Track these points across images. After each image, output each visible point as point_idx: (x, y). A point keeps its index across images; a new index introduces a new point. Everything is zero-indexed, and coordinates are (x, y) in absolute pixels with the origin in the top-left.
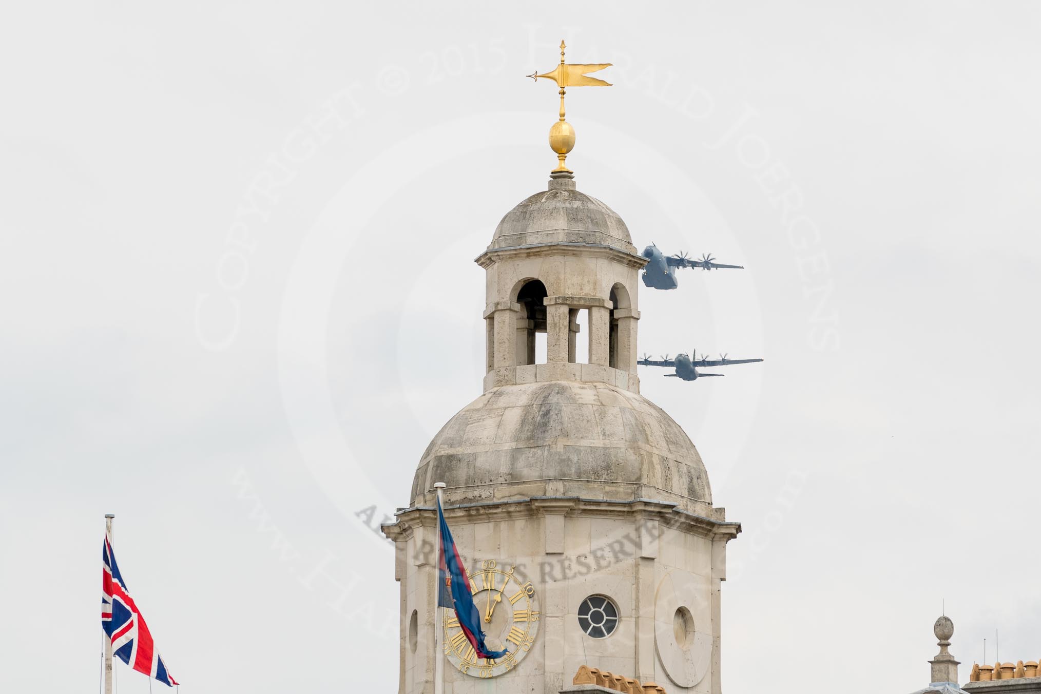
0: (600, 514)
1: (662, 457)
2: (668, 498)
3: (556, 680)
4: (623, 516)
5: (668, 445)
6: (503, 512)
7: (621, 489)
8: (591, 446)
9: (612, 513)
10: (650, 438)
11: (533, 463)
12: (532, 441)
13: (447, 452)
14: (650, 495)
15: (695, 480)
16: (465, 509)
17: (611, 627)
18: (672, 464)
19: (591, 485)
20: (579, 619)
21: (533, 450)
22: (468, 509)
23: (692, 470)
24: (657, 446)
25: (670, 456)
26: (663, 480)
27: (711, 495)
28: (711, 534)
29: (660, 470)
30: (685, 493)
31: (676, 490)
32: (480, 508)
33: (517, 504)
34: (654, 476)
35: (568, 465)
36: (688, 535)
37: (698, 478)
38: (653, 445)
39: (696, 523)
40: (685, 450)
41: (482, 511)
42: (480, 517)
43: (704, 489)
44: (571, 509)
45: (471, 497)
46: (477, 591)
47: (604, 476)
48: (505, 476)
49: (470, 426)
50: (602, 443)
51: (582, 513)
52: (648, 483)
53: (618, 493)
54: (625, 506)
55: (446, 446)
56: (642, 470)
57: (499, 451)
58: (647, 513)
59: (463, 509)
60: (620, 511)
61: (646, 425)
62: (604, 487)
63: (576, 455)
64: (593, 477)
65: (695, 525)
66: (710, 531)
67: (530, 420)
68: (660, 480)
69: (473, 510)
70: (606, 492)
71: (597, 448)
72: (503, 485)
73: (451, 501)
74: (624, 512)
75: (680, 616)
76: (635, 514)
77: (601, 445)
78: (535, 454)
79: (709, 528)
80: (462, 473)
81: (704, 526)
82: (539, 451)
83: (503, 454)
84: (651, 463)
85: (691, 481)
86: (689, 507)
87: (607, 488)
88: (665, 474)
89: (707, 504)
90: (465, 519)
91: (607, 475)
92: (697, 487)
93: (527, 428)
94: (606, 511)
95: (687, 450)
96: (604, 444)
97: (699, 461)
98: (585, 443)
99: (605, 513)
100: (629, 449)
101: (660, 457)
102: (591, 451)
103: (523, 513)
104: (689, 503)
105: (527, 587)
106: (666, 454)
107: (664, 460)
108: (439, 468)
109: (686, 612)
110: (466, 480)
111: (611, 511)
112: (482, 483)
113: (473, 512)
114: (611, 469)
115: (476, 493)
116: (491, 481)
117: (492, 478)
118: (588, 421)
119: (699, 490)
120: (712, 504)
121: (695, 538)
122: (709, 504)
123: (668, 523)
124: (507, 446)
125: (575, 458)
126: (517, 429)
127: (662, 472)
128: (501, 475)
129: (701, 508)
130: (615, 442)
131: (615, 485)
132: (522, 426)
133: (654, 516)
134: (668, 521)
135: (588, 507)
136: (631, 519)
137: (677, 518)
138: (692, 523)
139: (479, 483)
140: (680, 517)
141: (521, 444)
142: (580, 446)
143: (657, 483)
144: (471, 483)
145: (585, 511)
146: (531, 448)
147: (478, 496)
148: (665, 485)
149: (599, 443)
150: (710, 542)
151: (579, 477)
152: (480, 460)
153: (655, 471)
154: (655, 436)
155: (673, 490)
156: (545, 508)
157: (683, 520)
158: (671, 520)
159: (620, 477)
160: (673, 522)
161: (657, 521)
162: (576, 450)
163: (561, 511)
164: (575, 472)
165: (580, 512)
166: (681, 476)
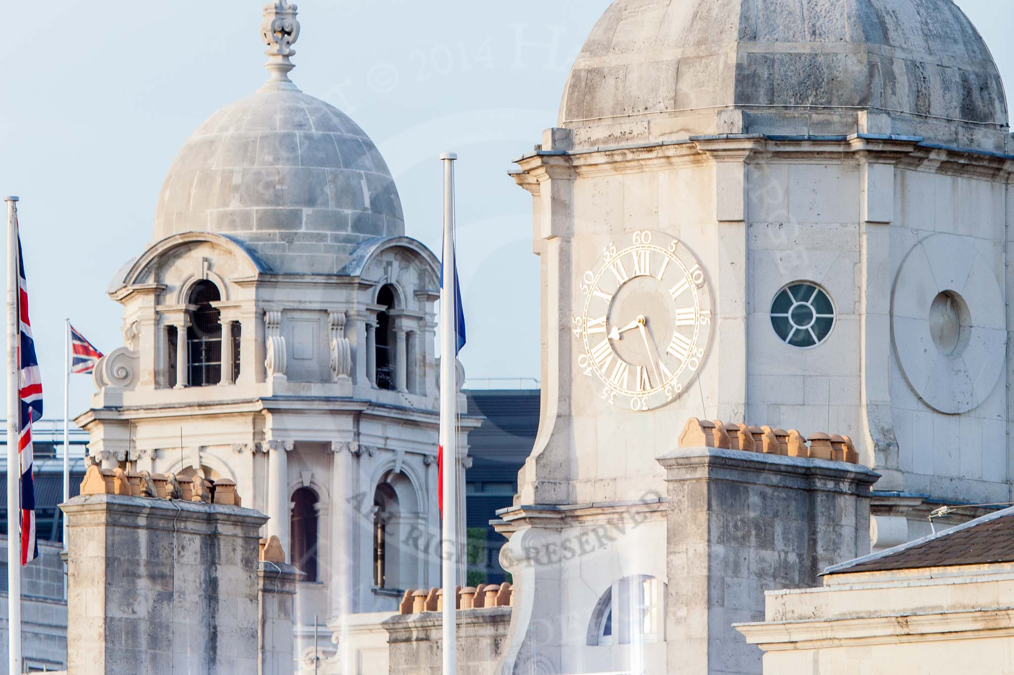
0: (803, 158)
1: (913, 63)
2: (919, 125)
4: (838, 158)
5: (927, 41)
6: (657, 158)
7: (836, 118)
8: (791, 52)
9: (822, 156)
10: (892, 34)
11: (703, 82)
12: (703, 47)
13: (588, 63)
14: (880, 125)
15: (976, 93)
16: (607, 153)
18: (931, 72)
19: (790, 112)
20: (772, 318)
21: (703, 61)
23: (972, 77)
24: (905, 46)
25: (928, 59)
26: (913, 99)
27: (1006, 112)
28: (1001, 173)
29: (906, 84)
30: (956, 114)
31: (937, 109)
32: (626, 151)
33: (677, 146)
34: (894, 93)
35: (753, 84)
36: (960, 179)
37: (981, 89)
38: (897, 44)
39: (970, 160)
40: (962, 46)
41: (630, 156)
42: (629, 164)
43: (992, 104)
44: (755, 153)
45: (619, 135)
46: (626, 279)
47: (810, 99)
48: (666, 102)
49: (624, 22)
50: (808, 47)
51: (772, 157)
52: (881, 106)
53: (829, 123)
54: (840, 145)
55: (588, 54)
56: (872, 86)
57: (658, 63)
58: (873, 154)
59: (603, 153)
60: (832, 153)
61: (888, 13)
62: (810, 116)
63: (766, 68)
64: (792, 100)
65: (968, 164)
66: (999, 170)
67: (705, 14)
68: (905, 99)
69: (618, 154)
70: (813, 123)
71: (799, 56)
72: (664, 114)
73: (592, 140)
74: (840, 153)
76: (857, 156)
77: (807, 51)
78: (707, 67)
79: (995, 165)
80: (606, 96)
81: (985, 163)
82: (712, 63)
83: (664, 67)
84: (891, 77)
85: (968, 93)
86: (960, 137)
87: (815, 117)
88: (915, 89)
89: (998, 127)
90: (608, 167)
91: (815, 96)
92: (979, 103)
93: (698, 26)
94: (812, 152)
95: (965, 45)
96: (812, 48)
97: (987, 60)
98: (781, 48)
99: (810, 155)
100: (851, 55)
101: (909, 63)
102: (791, 60)
103: (687, 158)
104: (960, 129)
105: (693, 272)
106: (920, 55)
107: (914, 66)
108: (577, 89)
109: (956, 298)
110: (614, 108)
111: (818, 153)
112: (633, 112)
113: (618, 158)
114: (821, 88)
115: (626, 128)
116: (646, 109)
117: (649, 105)
118: (790, 13)
119: (984, 106)
120: (1007, 125)
121: (974, 182)
122: (1002, 126)
123: (918, 165)
124: (671, 55)
125: (764, 73)
126: (684, 29)
127: (910, 86)
128: (660, 99)
129: (985, 136)
130: (830, 45)
131: (828, 111)
132: (692, 23)
133: (885, 158)
134: (917, 162)
135: (782, 149)
136: (851, 162)
137: (932, 155)
138: (962, 161)
139: (630, 112)
140: (938, 154)
141: (690, 52)
142: (772, 54)
143: (900, 104)
144: (621, 111)
145: (777, 154)
146: (702, 57)
147: (628, 131)
148: (916, 105)
149: (804, 47)
150: (1004, 186)
151: (772, 101)
152: (634, 76)
153: (897, 85)
154: (903, 30)
155: (932, 110)
156: (715, 153)
157: (944, 157)
158: (921, 159)
159: (835, 99)
160: (926, 162)
161: (893, 166)
162: (768, 60)
163: (739, 156)
164: (766, 94)
165: (769, 155)
166: (946, 88)
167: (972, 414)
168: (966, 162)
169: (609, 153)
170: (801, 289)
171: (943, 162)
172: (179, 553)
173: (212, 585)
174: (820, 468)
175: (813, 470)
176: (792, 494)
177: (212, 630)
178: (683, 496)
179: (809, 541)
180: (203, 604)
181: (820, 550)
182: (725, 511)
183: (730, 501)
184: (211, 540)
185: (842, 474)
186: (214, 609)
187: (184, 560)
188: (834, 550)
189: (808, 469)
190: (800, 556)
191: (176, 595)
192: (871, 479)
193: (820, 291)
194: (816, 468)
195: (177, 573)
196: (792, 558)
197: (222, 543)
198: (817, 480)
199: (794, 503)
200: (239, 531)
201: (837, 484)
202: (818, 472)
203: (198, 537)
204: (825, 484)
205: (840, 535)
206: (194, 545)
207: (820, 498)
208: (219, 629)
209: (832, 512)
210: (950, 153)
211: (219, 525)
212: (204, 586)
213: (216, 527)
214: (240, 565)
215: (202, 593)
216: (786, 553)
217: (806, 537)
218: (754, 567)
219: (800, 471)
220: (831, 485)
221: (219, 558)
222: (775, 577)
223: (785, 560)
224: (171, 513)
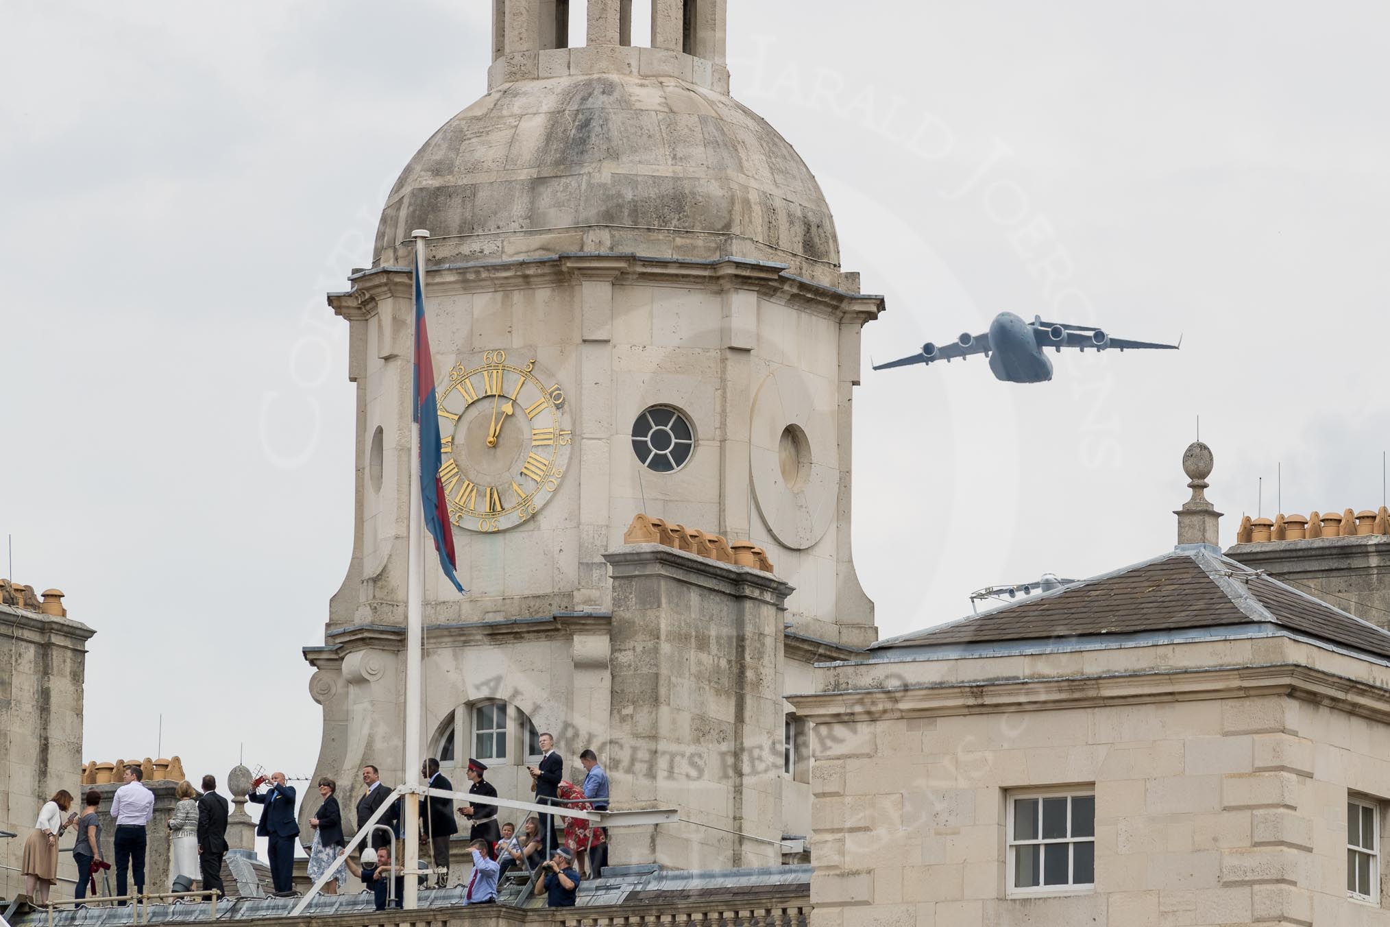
0: (667, 281)
1: (764, 193)
2: (771, 256)
3: (596, 536)
4: (702, 283)
5: (773, 175)
6: (517, 276)
7: (700, 243)
8: (654, 174)
9: (687, 280)
10: (745, 164)
11: (564, 202)
12: (562, 167)
13: (430, 182)
14: (744, 251)
15: (814, 229)
16: (459, 271)
17: (682, 454)
18: (778, 204)
19: (654, 236)
20: (633, 441)
21: (563, 180)
22: (462, 271)
23: (810, 214)
24: (756, 177)
25: (775, 191)
26: (765, 229)
27: (838, 253)
28: (838, 312)
29: (760, 214)
30: (799, 249)
31: (784, 244)
32: (482, 269)
33: (539, 264)
34: (751, 222)
35: (618, 204)
36: (804, 314)
37: (818, 227)
38: (750, 174)
39: (815, 295)
40: (799, 183)
41: (484, 275)
42: (481, 283)
43: (827, 242)
44: (622, 273)
45: (468, 252)
46: (476, 398)
47: (675, 222)
48: (521, 221)
49: (467, 142)
50: (670, 170)
51: (637, 278)
52: (741, 233)
53: (694, 247)
54: (705, 269)
55: (430, 173)
56: (733, 212)
57: (511, 182)
58: (740, 280)
59: (455, 271)
60: (697, 276)
61: (739, 143)
62: (674, 239)
63: (630, 189)
64: (656, 223)
65: (812, 299)
66: (837, 307)
67: (560, 134)
68: (759, 229)
69: (470, 272)
70: (677, 247)
71: (663, 178)
72: (518, 234)
73: (437, 258)
74: (705, 277)
75: (790, 438)
76: (722, 281)
77: (671, 174)
78: (567, 187)
79: (834, 303)
80: (454, 214)
81: (827, 300)
82: (573, 182)
83: (518, 186)
84: (747, 202)
85: (808, 230)
86: (804, 271)
87: (679, 241)
88: (767, 220)
89: (832, 266)
90: (458, 285)
91: (679, 220)
92: (817, 240)
93: (555, 146)
94: (677, 275)
95: (802, 182)
96: (674, 172)
97: (820, 199)
98: (644, 170)
99: (675, 278)
100: (713, 181)
101: (761, 194)
102: (654, 183)
103: (547, 278)
104: (804, 264)
105: (553, 392)
106: (769, 188)
107: (766, 196)
108: (418, 208)
109: (798, 433)
110: (460, 226)
111: (684, 276)
112: (484, 230)
113: (471, 276)
114: (684, 211)
115: (476, 247)
116: (498, 228)
117: (501, 224)
118: (650, 137)
119: (821, 244)
120: (840, 266)
121: (814, 318)
122: (835, 266)
123: (772, 296)
124: (524, 175)
125: (629, 193)
126: (539, 148)
127: (763, 217)
128: (515, 218)
129: (823, 273)
130: (691, 169)
131: (690, 235)
132: (547, 144)
133: (751, 284)
134: (772, 293)
135: (649, 270)
136: (715, 288)
137: (786, 287)
138: (809, 295)
139: (480, 230)
140: (791, 286)
141: (545, 172)
142: (636, 175)
143: (755, 233)
144: (467, 230)
145: (643, 275)
146: (560, 176)
147: (478, 250)
148: (769, 236)
149: (666, 170)
150: (837, 324)
151: (636, 223)
152: (482, 195)
153: (753, 214)
154: (753, 160)
155: (780, 243)
156: (583, 271)
157: (795, 291)
158: (775, 290)
159: (698, 223)
160: (779, 294)
161: (756, 293)
162: (631, 180)
163: (607, 276)
164: (629, 215)
165: (635, 277)
166: (792, 223)
167: (810, 551)
168: (813, 297)
169: (461, 271)
170: (661, 412)
171: (794, 296)
172: (16, 661)
173: (45, 694)
174: (751, 574)
175: (744, 576)
176: (724, 598)
177: (43, 742)
178: (631, 593)
179: (737, 648)
180: (36, 714)
181: (747, 658)
182: (672, 610)
184: (45, 648)
185: (768, 583)
186: (46, 720)
187: (20, 668)
188: (759, 659)
189: (739, 574)
190: (729, 662)
191: (13, 703)
192: (787, 591)
193: (678, 416)
194: (748, 573)
195: (15, 681)
196: (723, 663)
197: (55, 653)
198: (746, 587)
199: (725, 608)
200: (68, 643)
201: (762, 593)
202: (749, 578)
203: (33, 646)
204: (753, 592)
205: (763, 645)
206: (30, 653)
207: (748, 605)
208: (50, 740)
209: (757, 620)
210: (802, 286)
211: (52, 635)
212: (36, 696)
213: (50, 637)
214: (69, 678)
215: (35, 703)
216: (719, 658)
217: (735, 644)
218: (694, 669)
219: (733, 576)
220: (756, 593)
221: (52, 669)
222: (710, 681)
223: (718, 665)
224: (12, 618)
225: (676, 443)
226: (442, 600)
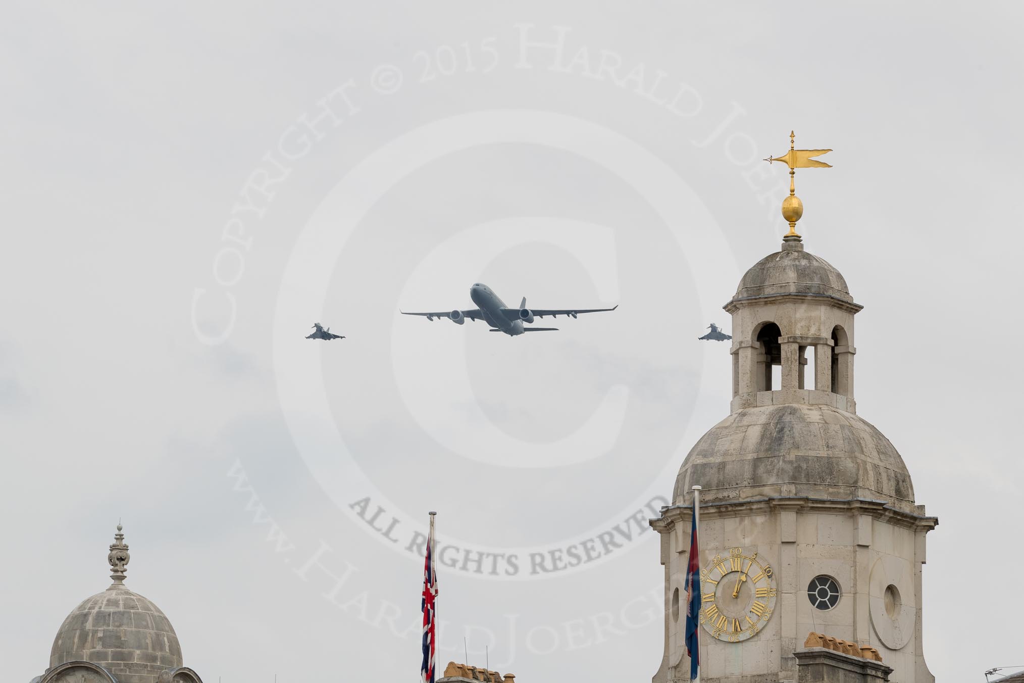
0: (825, 511)
1: (875, 465)
2: (879, 497)
3: (790, 644)
4: (844, 512)
5: (878, 455)
6: (746, 509)
7: (842, 491)
8: (817, 455)
9: (835, 510)
10: (865, 449)
11: (770, 470)
12: (770, 452)
13: (701, 461)
14: (865, 495)
15: (901, 483)
16: (717, 507)
17: (834, 600)
18: (882, 470)
19: (818, 487)
20: (808, 594)
21: (770, 459)
22: (719, 507)
23: (899, 475)
24: (870, 456)
25: (881, 464)
26: (875, 483)
27: (914, 495)
28: (914, 526)
29: (873, 475)
30: (893, 493)
31: (885, 491)
32: (729, 506)
33: (758, 503)
34: (868, 480)
35: (799, 471)
36: (896, 527)
37: (903, 482)
38: (867, 455)
39: (902, 517)
40: (893, 459)
41: (730, 509)
42: (728, 513)
43: (908, 490)
44: (801, 507)
45: (721, 497)
46: (726, 573)
47: (828, 480)
48: (749, 480)
49: (720, 440)
50: (826, 453)
52: (863, 485)
53: (839, 493)
54: (845, 504)
55: (701, 457)
56: (859, 475)
57: (743, 460)
58: (862, 510)
59: (715, 507)
60: (840, 508)
61: (861, 439)
62: (828, 489)
63: (805, 463)
64: (819, 481)
65: (900, 520)
66: (913, 524)
67: (768, 436)
68: (873, 483)
69: (723, 508)
70: (830, 493)
71: (822, 458)
72: (747, 488)
73: (705, 500)
74: (844, 508)
75: (890, 592)
76: (853, 511)
77: (825, 455)
78: (772, 462)
79: (912, 521)
80: (714, 478)
81: (908, 520)
82: (775, 460)
83: (747, 463)
84: (866, 469)
85: (898, 483)
86: (896, 505)
87: (831, 490)
88: (876, 478)
89: (910, 502)
90: (716, 515)
91: (830, 479)
92: (902, 489)
93: (766, 442)
94: (830, 508)
95: (895, 459)
96: (828, 454)
97: (904, 467)
98: (812, 453)
100: (848, 459)
101: (873, 465)
102: (818, 460)
103: (763, 510)
104: (896, 501)
105: (766, 569)
106: (877, 462)
107: (876, 467)
108: (695, 474)
109: (894, 589)
110: (717, 484)
111: (833, 508)
112: (729, 486)
113: (723, 510)
114: (833, 475)
115: (726, 494)
116: (737, 484)
117: (739, 482)
118: (815, 436)
119: (904, 491)
120: (914, 502)
121: (901, 529)
122: (912, 502)
123: (879, 518)
124: (750, 457)
125: (804, 466)
126: (757, 443)
127: (874, 477)
128: (745, 479)
129: (906, 506)
130: (837, 453)
131: (837, 487)
132: (762, 440)
133: (869, 512)
134: (879, 516)
135: (815, 505)
136: (850, 514)
137: (887, 513)
138: (899, 517)
140: (889, 513)
141: (762, 455)
142: (808, 456)
143: (870, 485)
144: (721, 486)
145: (812, 508)
146: (769, 457)
147: (726, 496)
148: (877, 487)
149: (823, 453)
150: (913, 532)
151: (808, 481)
152: (729, 467)
153: (869, 476)
154: (869, 448)
155: (883, 491)
156: (781, 506)
157: (891, 515)
158: (881, 515)
159: (840, 481)
160: (883, 517)
161: (871, 517)
162: (805, 459)
163: (793, 509)
164: (805, 477)
165: (808, 509)
166: (889, 480)
167: (901, 651)
170: (822, 579)
171: (891, 518)
174: (871, 663)
175: (867, 664)
176: (857, 676)
178: (808, 673)
182: (830, 681)
183: (831, 676)
185: (879, 667)
189: (864, 663)
192: (890, 671)
193: (832, 581)
194: (869, 662)
198: (868, 669)
199: (858, 681)
201: (876, 672)
202: (870, 665)
204: (871, 672)
207: (869, 679)
210: (895, 513)
219: (861, 664)
220: (874, 673)
225: (831, 595)
226: (710, 677)
